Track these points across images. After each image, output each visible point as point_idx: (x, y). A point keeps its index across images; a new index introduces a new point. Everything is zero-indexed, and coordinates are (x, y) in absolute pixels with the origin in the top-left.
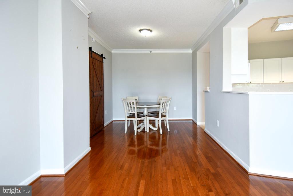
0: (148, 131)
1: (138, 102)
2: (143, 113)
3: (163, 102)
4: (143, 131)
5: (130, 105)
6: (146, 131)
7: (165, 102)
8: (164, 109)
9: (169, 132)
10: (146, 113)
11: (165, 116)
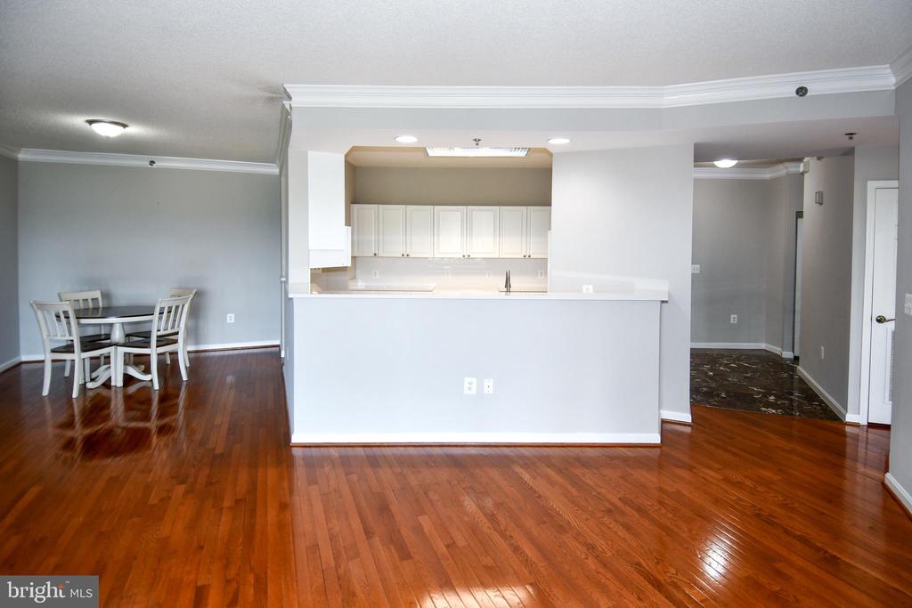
0: (120, 383)
1: (101, 305)
2: (108, 337)
3: (162, 309)
4: (107, 385)
5: (67, 317)
6: (113, 384)
7: (177, 307)
8: (174, 321)
9: (184, 384)
10: (117, 335)
11: (176, 342)
